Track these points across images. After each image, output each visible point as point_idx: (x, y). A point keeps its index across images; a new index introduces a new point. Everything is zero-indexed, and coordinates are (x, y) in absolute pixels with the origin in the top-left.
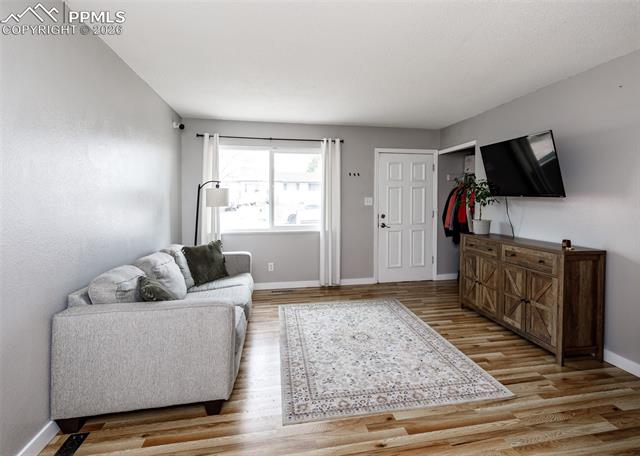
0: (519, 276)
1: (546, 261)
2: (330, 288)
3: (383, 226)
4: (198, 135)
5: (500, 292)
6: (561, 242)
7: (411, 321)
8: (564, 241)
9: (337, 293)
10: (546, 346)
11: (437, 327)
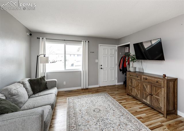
0: (149, 86)
1: (159, 82)
2: (84, 89)
3: (101, 68)
4: (37, 38)
5: (142, 91)
6: (162, 75)
7: (112, 101)
8: (164, 75)
9: (87, 91)
10: (160, 111)
11: (122, 104)
